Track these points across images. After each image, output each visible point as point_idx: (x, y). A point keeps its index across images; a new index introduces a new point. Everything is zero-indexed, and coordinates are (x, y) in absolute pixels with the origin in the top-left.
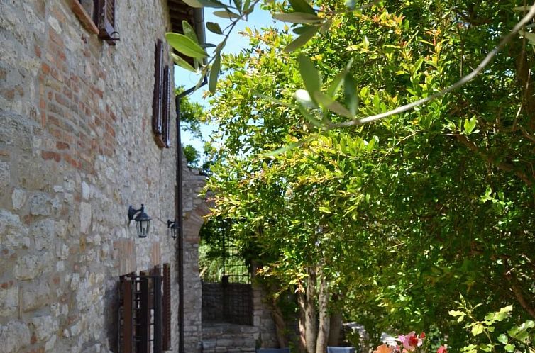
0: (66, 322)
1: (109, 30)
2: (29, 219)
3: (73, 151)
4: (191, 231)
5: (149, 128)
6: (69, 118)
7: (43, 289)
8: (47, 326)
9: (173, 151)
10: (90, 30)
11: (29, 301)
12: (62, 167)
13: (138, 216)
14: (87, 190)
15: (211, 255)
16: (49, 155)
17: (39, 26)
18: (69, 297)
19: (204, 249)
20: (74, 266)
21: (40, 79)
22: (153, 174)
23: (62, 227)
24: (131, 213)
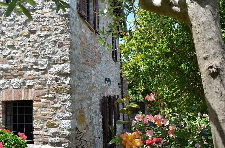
0: (89, 105)
1: (98, 30)
2: (80, 79)
3: (90, 62)
4: (125, 86)
5: (111, 56)
6: (88, 54)
7: (83, 96)
8: (85, 105)
9: (119, 62)
10: (93, 31)
11: (80, 98)
12: (87, 66)
13: (108, 80)
14: (93, 73)
15: (132, 94)
16: (84, 63)
17: (80, 32)
18: (90, 99)
19: (130, 92)
20: (91, 91)
21: (81, 45)
22: (113, 69)
23: (87, 81)
24: (106, 79)
